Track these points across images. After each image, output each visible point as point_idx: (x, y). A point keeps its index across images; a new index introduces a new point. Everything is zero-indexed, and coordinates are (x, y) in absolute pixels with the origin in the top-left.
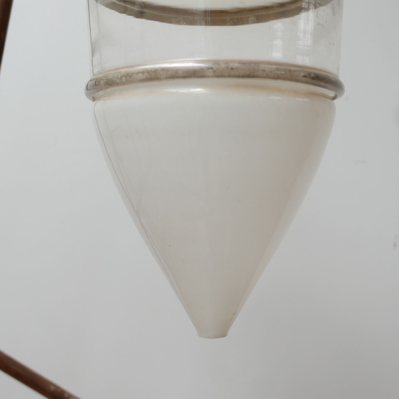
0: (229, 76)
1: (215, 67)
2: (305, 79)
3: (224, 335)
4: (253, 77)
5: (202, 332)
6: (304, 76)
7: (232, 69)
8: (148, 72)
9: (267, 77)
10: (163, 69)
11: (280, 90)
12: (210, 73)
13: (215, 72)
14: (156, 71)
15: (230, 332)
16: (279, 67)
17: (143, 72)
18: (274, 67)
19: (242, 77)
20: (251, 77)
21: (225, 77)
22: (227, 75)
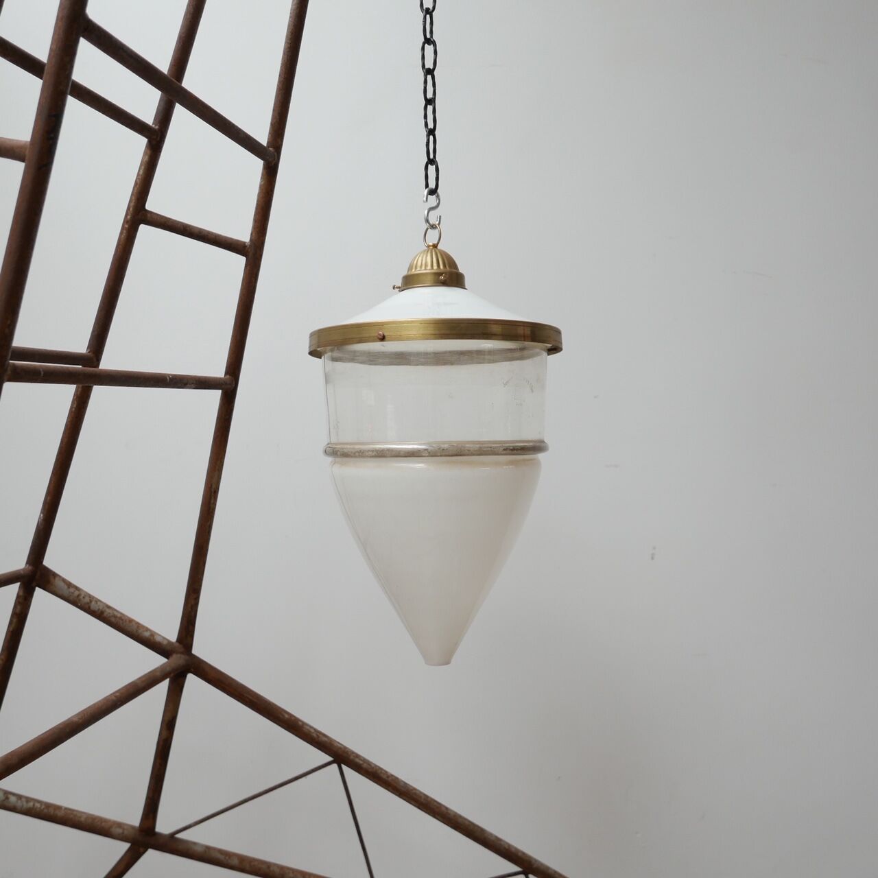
0: (441, 456)
1: (430, 448)
2: (505, 452)
3: (448, 663)
4: (461, 455)
5: (429, 660)
6: (504, 450)
7: (443, 449)
8: (377, 451)
9: (472, 454)
10: (389, 450)
11: (484, 464)
12: (426, 453)
13: (429, 453)
14: (383, 450)
15: (453, 661)
16: (481, 446)
17: (373, 451)
18: (478, 446)
19: (452, 456)
20: (459, 456)
21: (438, 456)
22: (439, 454)
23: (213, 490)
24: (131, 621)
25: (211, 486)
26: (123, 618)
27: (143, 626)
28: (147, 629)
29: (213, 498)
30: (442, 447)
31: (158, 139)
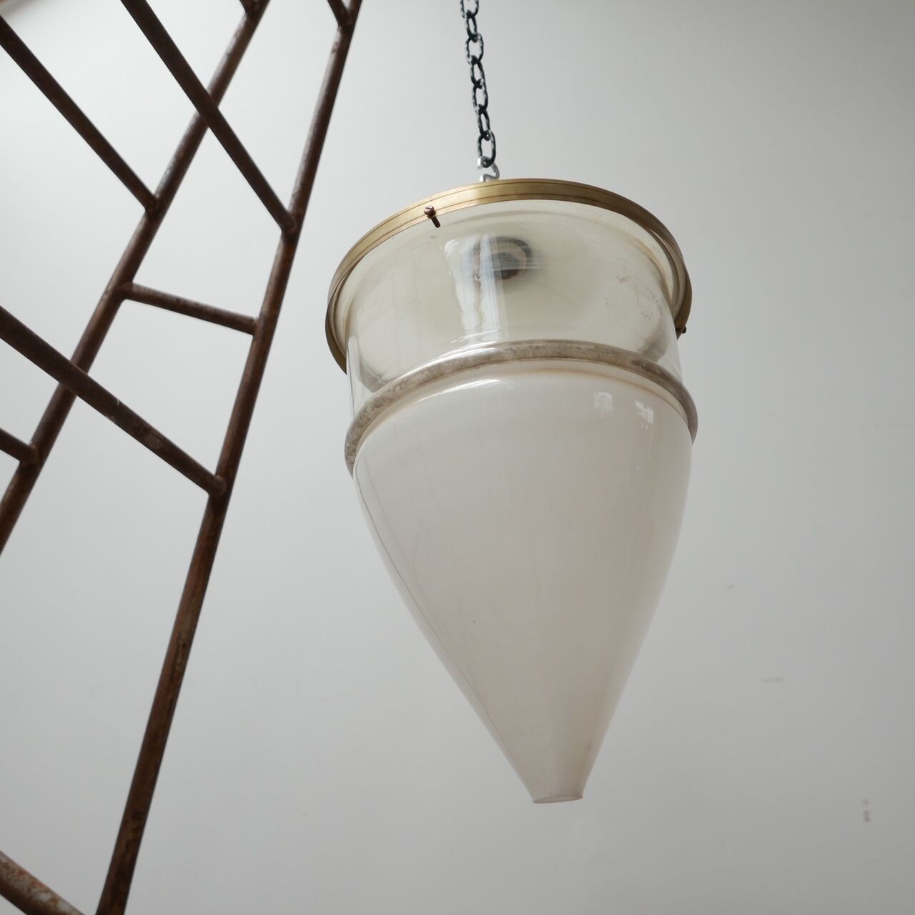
0: (535, 357)
1: (516, 347)
12: (510, 354)
19: (552, 357)
20: (563, 357)
21: (529, 358)
22: (531, 356)
23: (181, 642)
24: (22, 872)
25: (180, 635)
26: (10, 865)
27: (41, 885)
28: (47, 891)
29: (180, 654)
30: (535, 345)
31: (157, 207)
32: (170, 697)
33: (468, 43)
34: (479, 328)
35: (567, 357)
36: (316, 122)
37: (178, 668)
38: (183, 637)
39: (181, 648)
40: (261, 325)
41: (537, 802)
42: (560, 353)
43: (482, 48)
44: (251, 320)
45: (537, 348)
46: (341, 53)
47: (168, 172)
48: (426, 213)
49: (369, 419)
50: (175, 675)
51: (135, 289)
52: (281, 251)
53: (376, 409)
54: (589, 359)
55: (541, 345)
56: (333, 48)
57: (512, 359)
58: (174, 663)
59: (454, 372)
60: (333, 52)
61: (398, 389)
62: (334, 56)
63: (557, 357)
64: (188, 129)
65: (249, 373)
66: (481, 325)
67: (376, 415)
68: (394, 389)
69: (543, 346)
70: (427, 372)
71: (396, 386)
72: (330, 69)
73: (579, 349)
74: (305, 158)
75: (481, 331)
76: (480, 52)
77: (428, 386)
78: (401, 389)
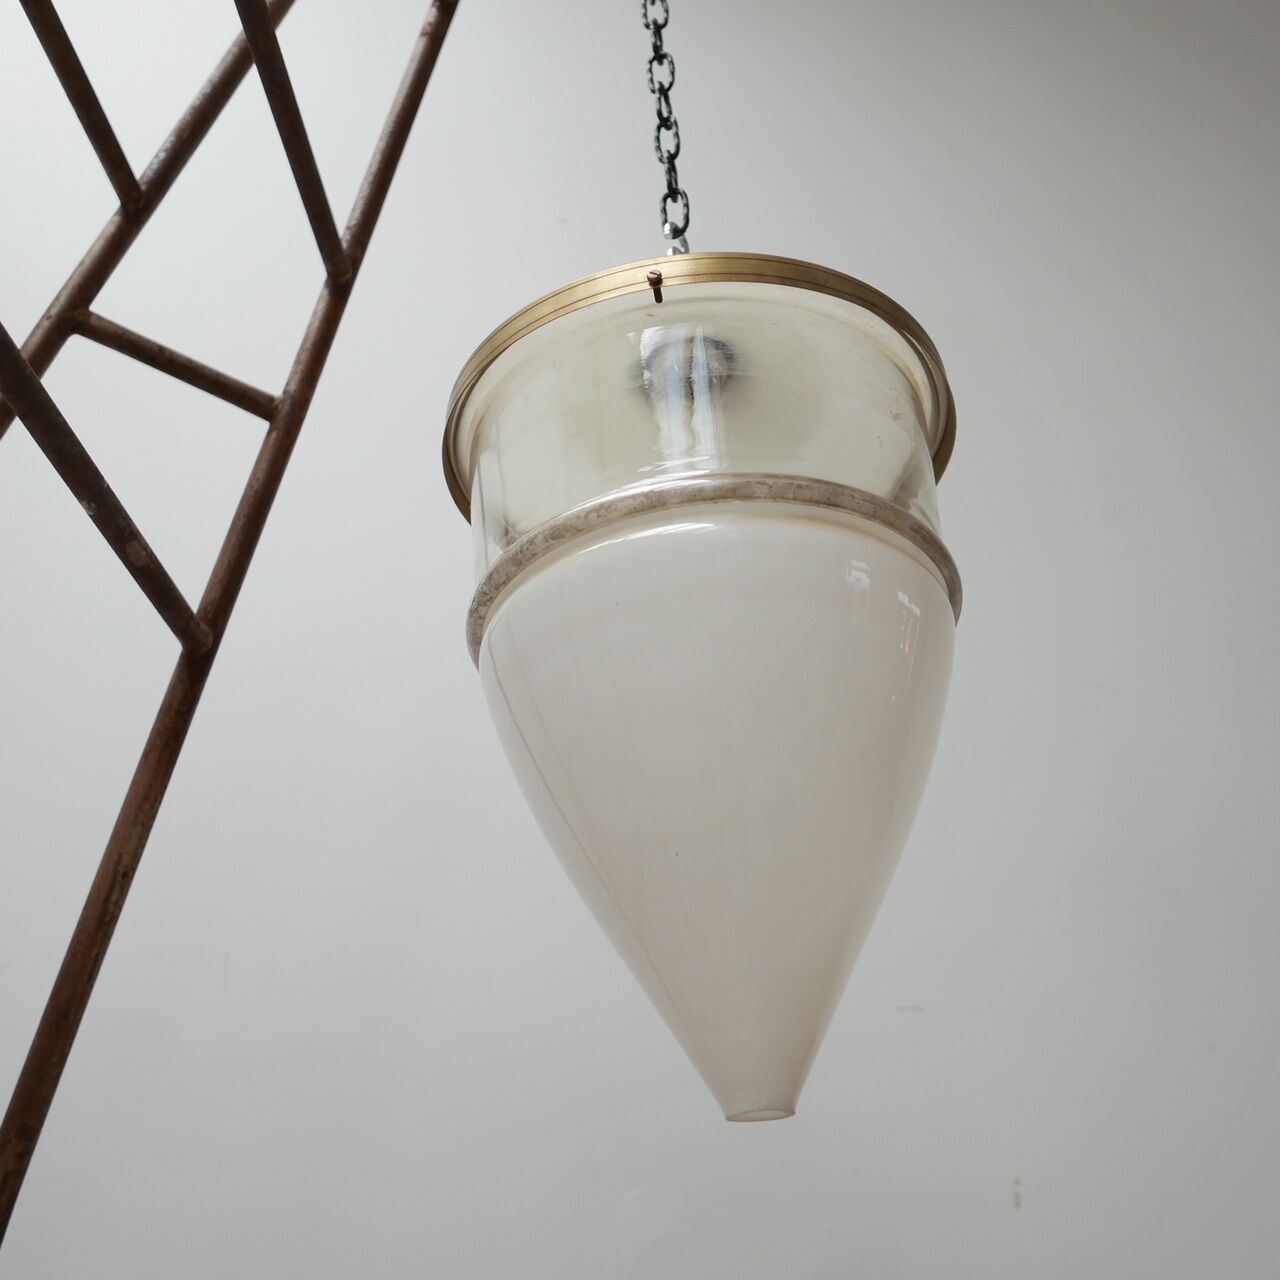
13: (770, 488)
19: (818, 503)
20: (832, 505)
21: (788, 499)
22: (791, 496)
23: (121, 870)
29: (117, 888)
30: (796, 482)
31: (141, 205)
32: (95, 952)
33: (651, 62)
34: (690, 451)
35: (835, 506)
36: (391, 129)
37: (111, 908)
38: (125, 861)
39: (119, 878)
40: (286, 408)
41: (730, 1119)
42: (828, 498)
43: (673, 73)
44: (271, 399)
45: (799, 486)
46: (435, 37)
47: (163, 155)
48: (649, 279)
49: (535, 555)
50: (107, 919)
51: (93, 321)
52: (323, 305)
53: (551, 541)
54: (863, 514)
55: (804, 483)
56: (424, 29)
57: (765, 497)
58: (107, 900)
59: (681, 503)
60: (423, 34)
61: (593, 515)
62: (423, 41)
63: (824, 503)
64: (198, 99)
65: (261, 475)
66: (693, 447)
67: (548, 549)
68: (586, 516)
69: (807, 486)
70: (642, 498)
71: (590, 512)
72: (417, 58)
73: (853, 497)
74: (370, 178)
75: (692, 456)
76: (670, 79)
77: (639, 518)
78: (599, 516)
